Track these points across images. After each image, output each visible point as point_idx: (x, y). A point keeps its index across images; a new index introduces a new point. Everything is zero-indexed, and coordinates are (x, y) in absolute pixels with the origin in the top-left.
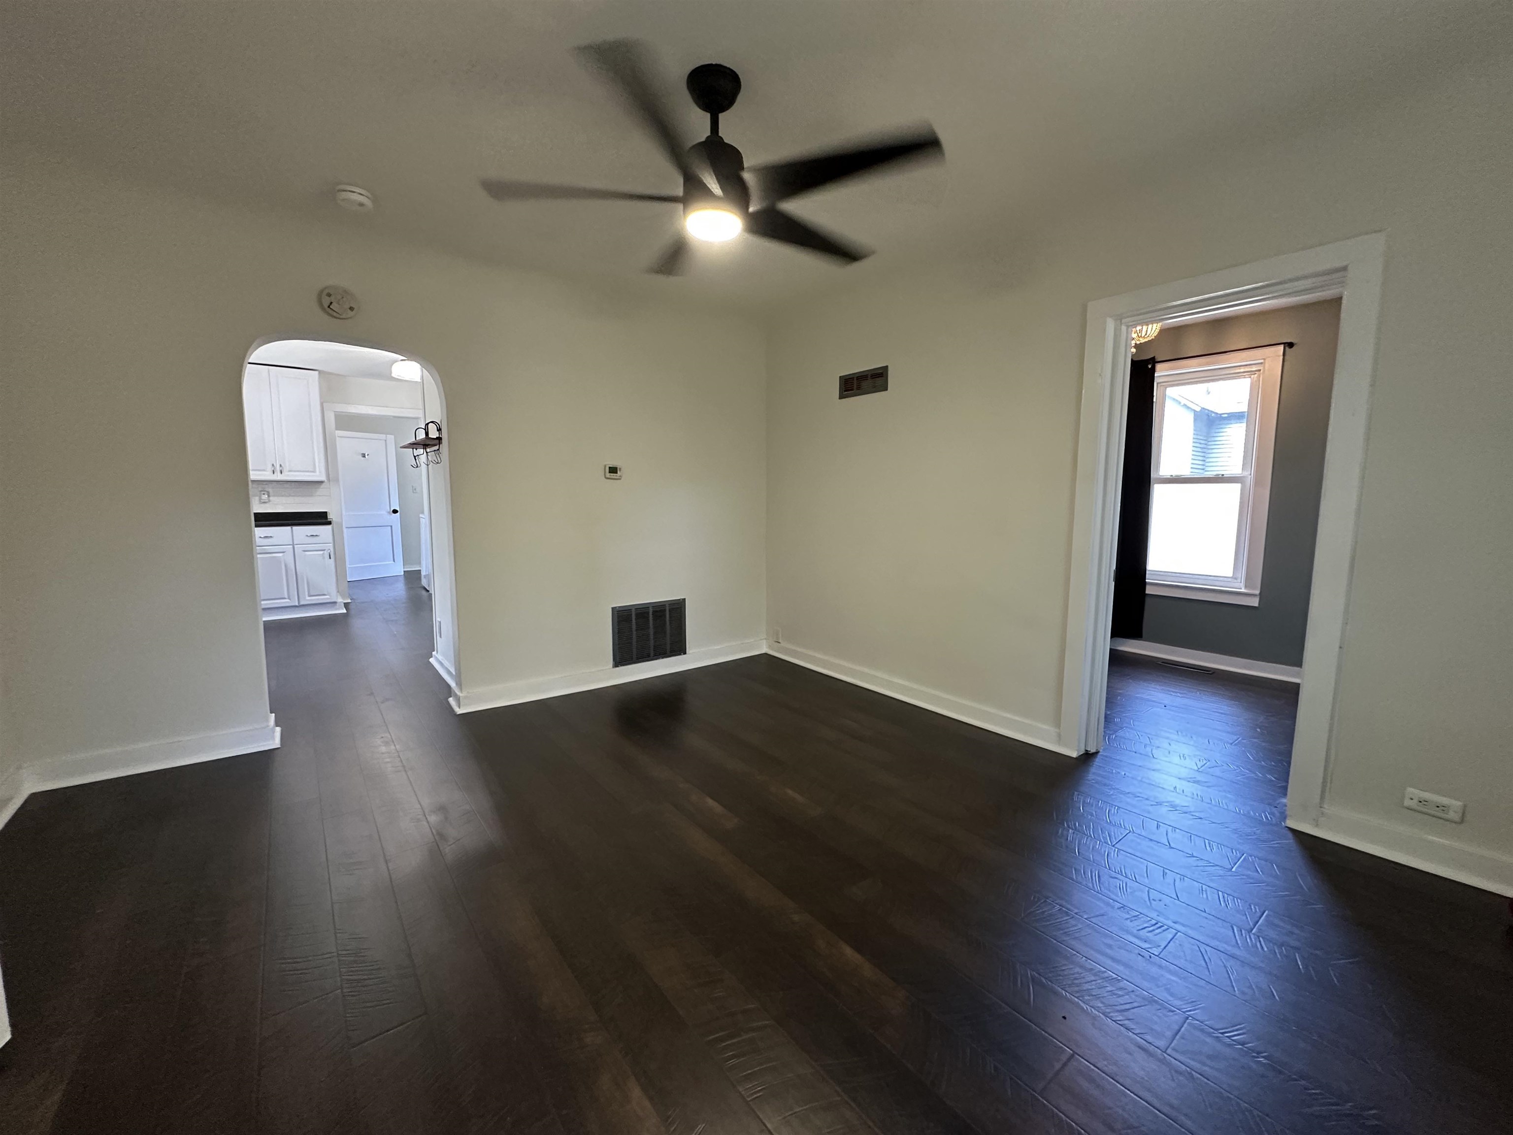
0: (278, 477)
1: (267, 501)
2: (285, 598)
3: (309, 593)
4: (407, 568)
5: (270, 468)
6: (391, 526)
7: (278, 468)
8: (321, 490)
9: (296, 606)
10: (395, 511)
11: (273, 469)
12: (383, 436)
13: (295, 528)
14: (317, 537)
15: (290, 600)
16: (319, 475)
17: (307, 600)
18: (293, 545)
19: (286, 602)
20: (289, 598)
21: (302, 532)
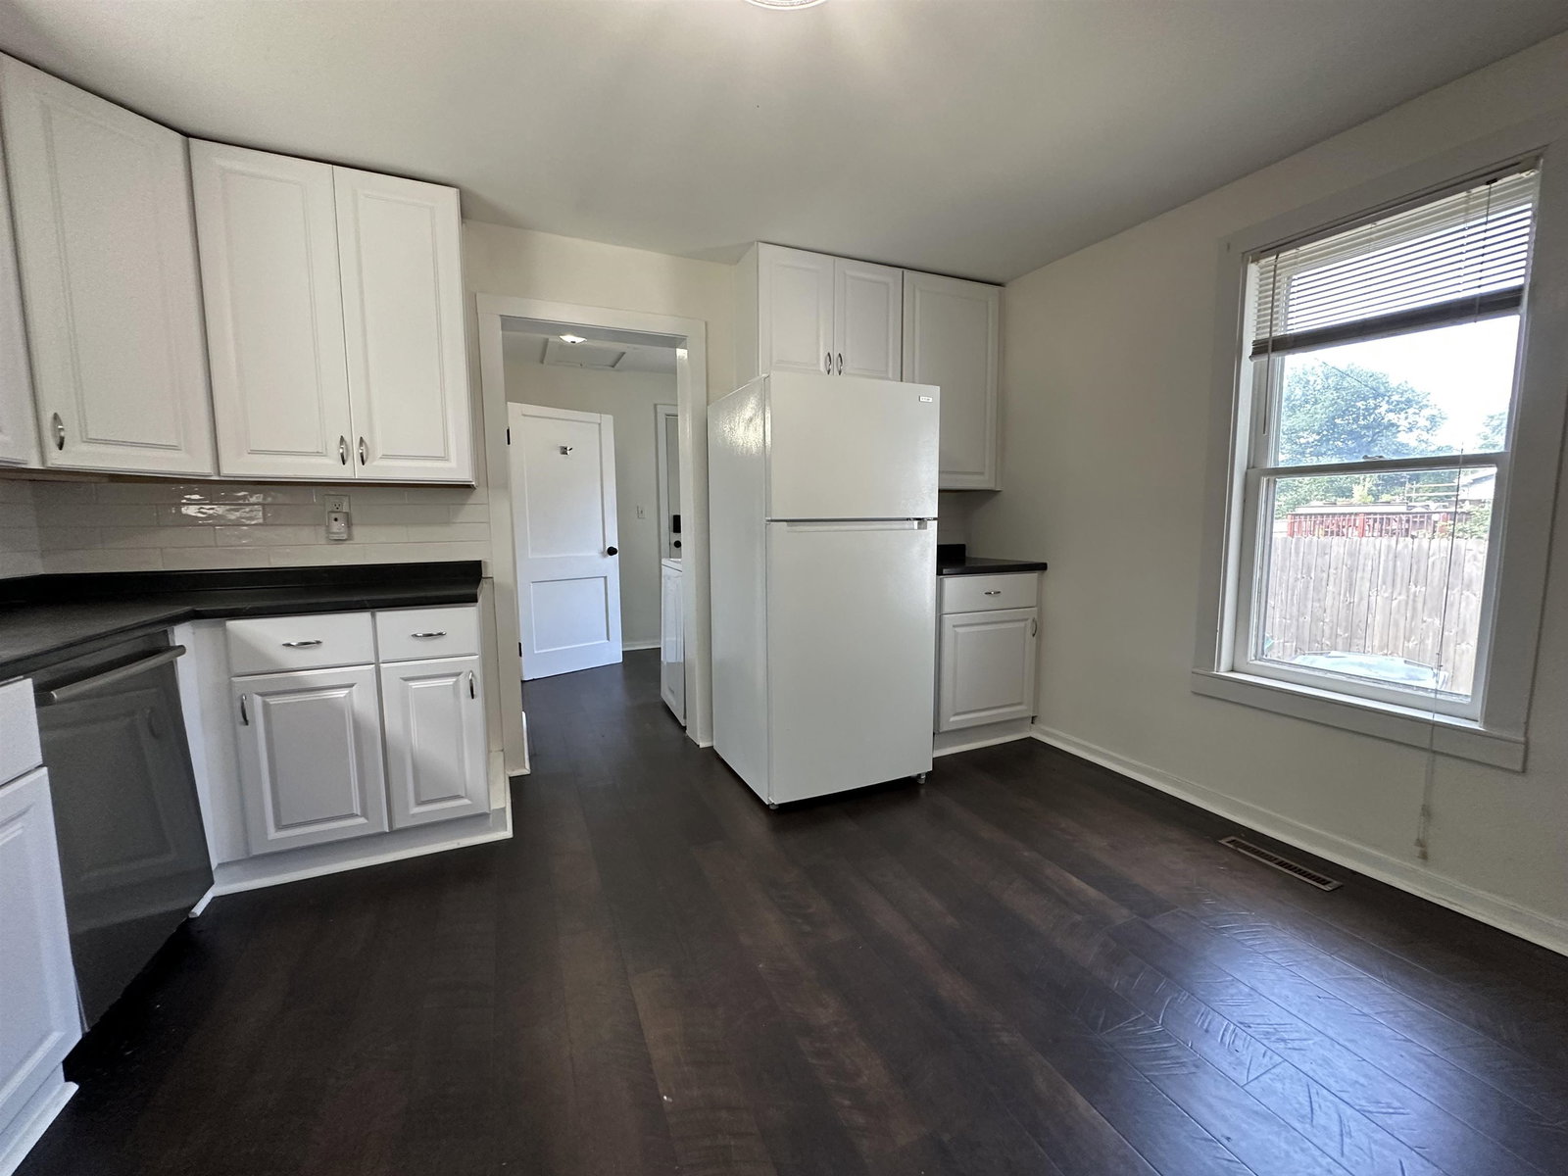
0: (354, 472)
1: (345, 536)
2: (352, 816)
3: (417, 794)
4: (628, 646)
5: (335, 451)
6: (605, 577)
7: (356, 451)
8: (471, 510)
9: (382, 835)
10: (612, 551)
11: (341, 451)
12: (595, 417)
13: (383, 616)
14: (441, 637)
15: (367, 819)
16: (456, 467)
17: (417, 813)
18: (377, 664)
19: (357, 825)
20: (364, 815)
21: (400, 625)
